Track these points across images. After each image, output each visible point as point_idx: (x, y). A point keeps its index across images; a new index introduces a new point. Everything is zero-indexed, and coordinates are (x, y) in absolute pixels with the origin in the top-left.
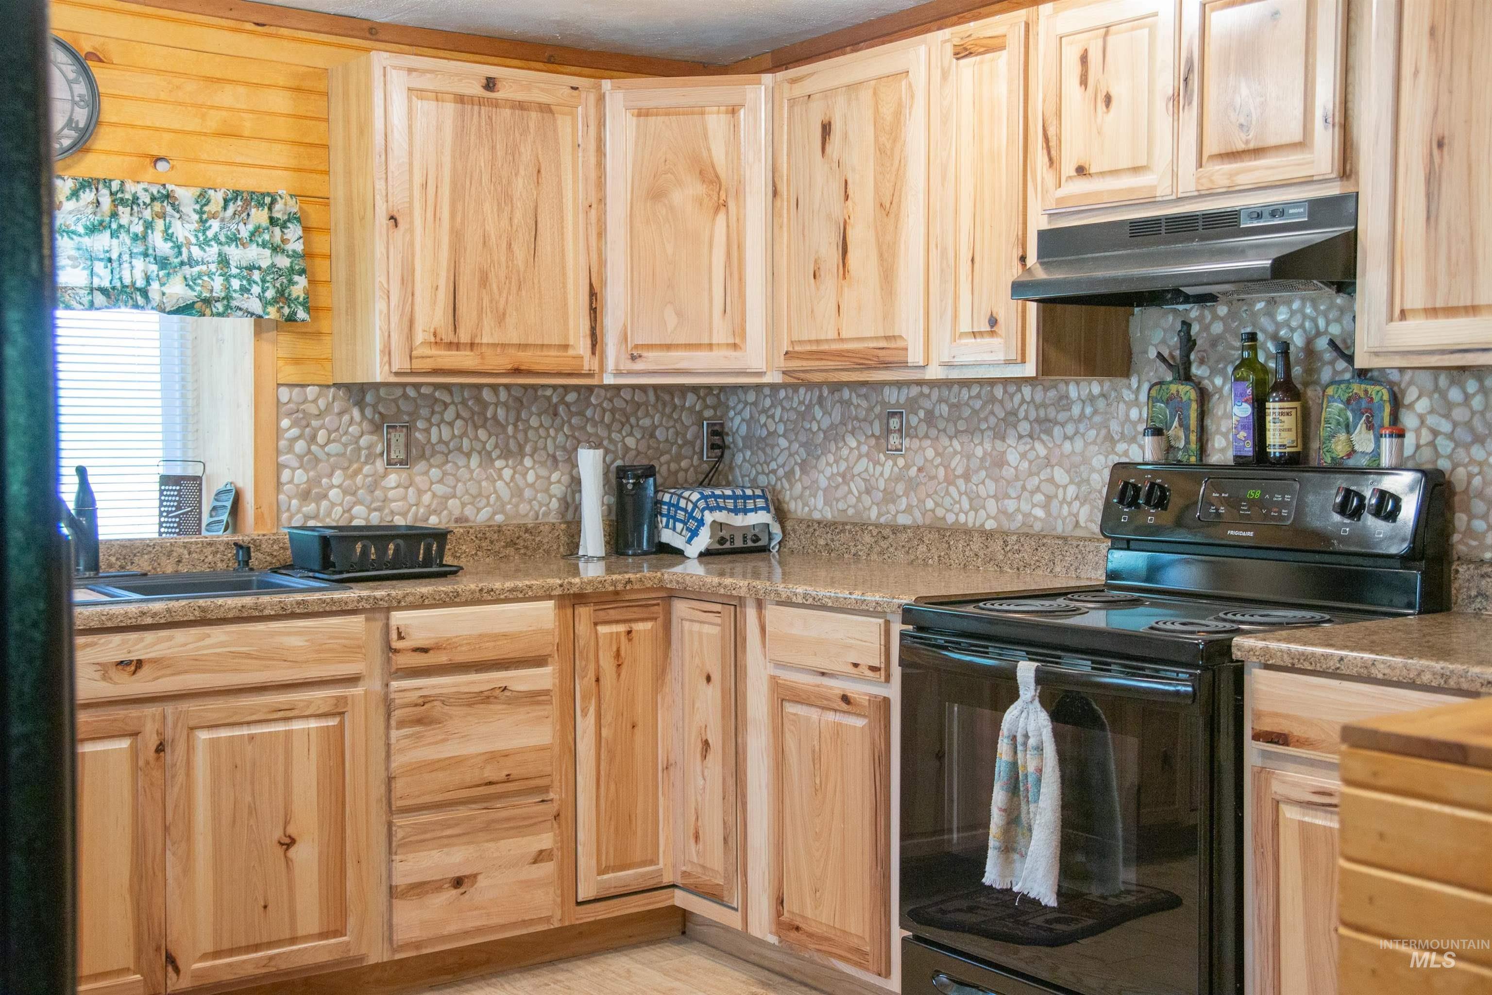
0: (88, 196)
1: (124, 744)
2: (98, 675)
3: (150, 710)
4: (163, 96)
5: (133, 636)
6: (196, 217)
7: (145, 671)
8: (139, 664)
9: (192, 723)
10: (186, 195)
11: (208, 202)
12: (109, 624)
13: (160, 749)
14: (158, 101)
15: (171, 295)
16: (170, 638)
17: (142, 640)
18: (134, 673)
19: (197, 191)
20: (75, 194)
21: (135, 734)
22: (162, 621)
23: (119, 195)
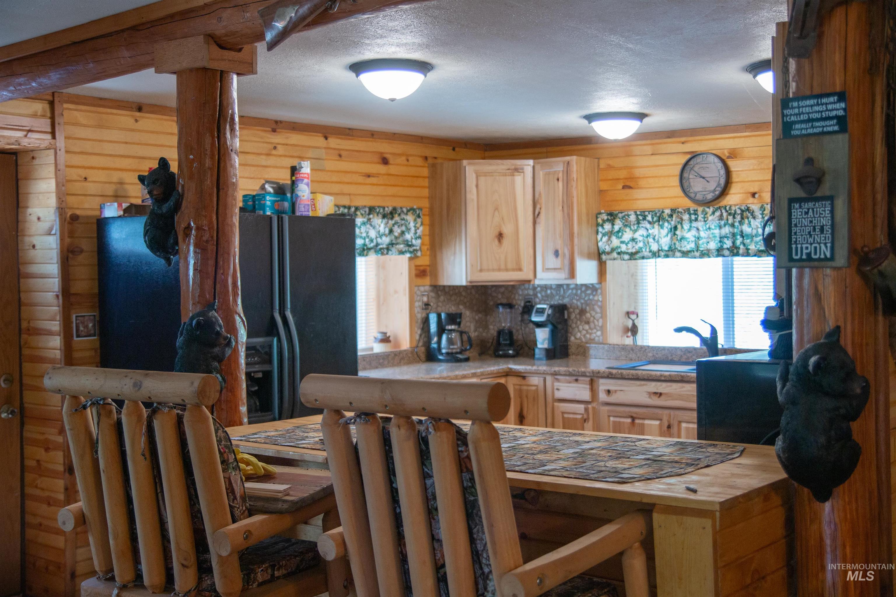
0: (718, 214)
1: (657, 423)
2: (647, 396)
3: (666, 412)
4: (755, 167)
5: (659, 384)
6: (760, 216)
7: (662, 397)
8: (661, 394)
9: (680, 419)
10: (755, 208)
11: (764, 210)
12: (650, 378)
13: (669, 427)
14: (754, 170)
15: (752, 249)
16: (671, 386)
17: (661, 385)
18: (659, 397)
19: (760, 205)
20: (713, 213)
21: (661, 420)
22: (667, 379)
23: (729, 212)
